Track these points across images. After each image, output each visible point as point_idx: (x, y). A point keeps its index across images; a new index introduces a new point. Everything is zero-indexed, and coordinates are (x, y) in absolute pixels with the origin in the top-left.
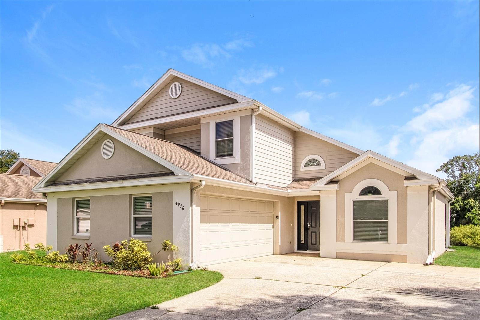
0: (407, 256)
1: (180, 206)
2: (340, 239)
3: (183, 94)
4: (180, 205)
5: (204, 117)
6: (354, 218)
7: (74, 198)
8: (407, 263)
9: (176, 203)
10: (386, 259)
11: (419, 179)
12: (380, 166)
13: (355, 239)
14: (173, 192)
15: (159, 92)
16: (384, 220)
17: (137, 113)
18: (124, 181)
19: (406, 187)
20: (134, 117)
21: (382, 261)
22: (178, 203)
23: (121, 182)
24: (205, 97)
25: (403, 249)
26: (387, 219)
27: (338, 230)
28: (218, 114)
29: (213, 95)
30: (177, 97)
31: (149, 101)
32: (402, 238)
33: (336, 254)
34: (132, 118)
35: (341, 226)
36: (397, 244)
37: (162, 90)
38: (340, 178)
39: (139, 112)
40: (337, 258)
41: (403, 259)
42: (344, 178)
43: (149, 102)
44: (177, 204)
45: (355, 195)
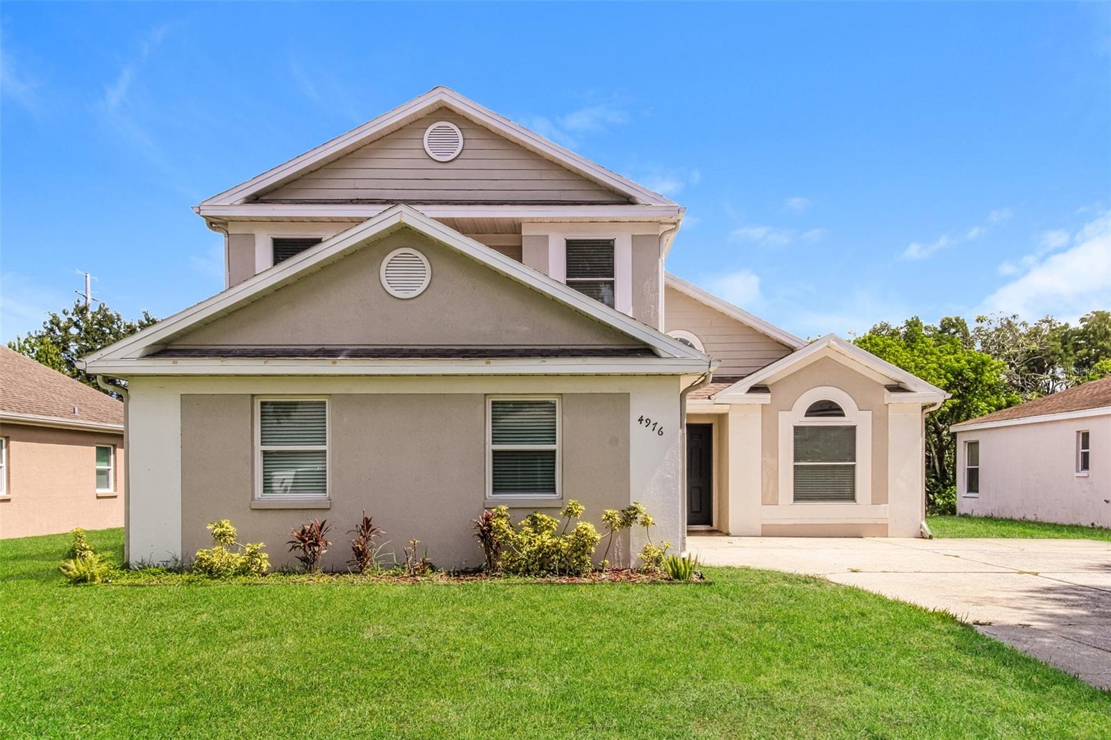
0: (887, 525)
1: (651, 426)
2: (770, 499)
3: (466, 155)
4: (651, 424)
5: (532, 221)
6: (796, 459)
7: (253, 395)
8: (887, 537)
9: (641, 420)
10: (854, 532)
11: (913, 392)
12: (842, 364)
13: (798, 498)
14: (629, 394)
15: (387, 135)
16: (850, 461)
17: (307, 177)
18: (491, 361)
19: (887, 405)
20: (294, 186)
21: (845, 537)
22: (644, 418)
23: (485, 361)
24: (535, 175)
25: (880, 513)
26: (855, 461)
27: (766, 481)
28: (572, 222)
29: (555, 174)
30: (450, 159)
31: (352, 152)
32: (880, 496)
33: (760, 528)
34: (286, 187)
35: (770, 473)
36: (872, 504)
37: (397, 130)
38: (768, 383)
39: (311, 176)
40: (762, 536)
41: (881, 530)
42: (775, 383)
43: (351, 156)
44: (644, 422)
45: (796, 416)
